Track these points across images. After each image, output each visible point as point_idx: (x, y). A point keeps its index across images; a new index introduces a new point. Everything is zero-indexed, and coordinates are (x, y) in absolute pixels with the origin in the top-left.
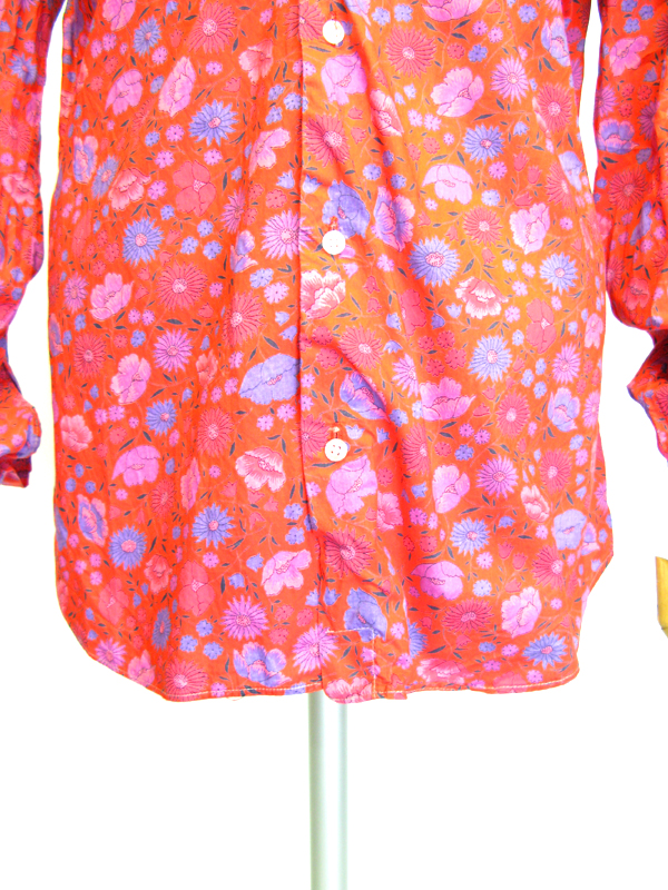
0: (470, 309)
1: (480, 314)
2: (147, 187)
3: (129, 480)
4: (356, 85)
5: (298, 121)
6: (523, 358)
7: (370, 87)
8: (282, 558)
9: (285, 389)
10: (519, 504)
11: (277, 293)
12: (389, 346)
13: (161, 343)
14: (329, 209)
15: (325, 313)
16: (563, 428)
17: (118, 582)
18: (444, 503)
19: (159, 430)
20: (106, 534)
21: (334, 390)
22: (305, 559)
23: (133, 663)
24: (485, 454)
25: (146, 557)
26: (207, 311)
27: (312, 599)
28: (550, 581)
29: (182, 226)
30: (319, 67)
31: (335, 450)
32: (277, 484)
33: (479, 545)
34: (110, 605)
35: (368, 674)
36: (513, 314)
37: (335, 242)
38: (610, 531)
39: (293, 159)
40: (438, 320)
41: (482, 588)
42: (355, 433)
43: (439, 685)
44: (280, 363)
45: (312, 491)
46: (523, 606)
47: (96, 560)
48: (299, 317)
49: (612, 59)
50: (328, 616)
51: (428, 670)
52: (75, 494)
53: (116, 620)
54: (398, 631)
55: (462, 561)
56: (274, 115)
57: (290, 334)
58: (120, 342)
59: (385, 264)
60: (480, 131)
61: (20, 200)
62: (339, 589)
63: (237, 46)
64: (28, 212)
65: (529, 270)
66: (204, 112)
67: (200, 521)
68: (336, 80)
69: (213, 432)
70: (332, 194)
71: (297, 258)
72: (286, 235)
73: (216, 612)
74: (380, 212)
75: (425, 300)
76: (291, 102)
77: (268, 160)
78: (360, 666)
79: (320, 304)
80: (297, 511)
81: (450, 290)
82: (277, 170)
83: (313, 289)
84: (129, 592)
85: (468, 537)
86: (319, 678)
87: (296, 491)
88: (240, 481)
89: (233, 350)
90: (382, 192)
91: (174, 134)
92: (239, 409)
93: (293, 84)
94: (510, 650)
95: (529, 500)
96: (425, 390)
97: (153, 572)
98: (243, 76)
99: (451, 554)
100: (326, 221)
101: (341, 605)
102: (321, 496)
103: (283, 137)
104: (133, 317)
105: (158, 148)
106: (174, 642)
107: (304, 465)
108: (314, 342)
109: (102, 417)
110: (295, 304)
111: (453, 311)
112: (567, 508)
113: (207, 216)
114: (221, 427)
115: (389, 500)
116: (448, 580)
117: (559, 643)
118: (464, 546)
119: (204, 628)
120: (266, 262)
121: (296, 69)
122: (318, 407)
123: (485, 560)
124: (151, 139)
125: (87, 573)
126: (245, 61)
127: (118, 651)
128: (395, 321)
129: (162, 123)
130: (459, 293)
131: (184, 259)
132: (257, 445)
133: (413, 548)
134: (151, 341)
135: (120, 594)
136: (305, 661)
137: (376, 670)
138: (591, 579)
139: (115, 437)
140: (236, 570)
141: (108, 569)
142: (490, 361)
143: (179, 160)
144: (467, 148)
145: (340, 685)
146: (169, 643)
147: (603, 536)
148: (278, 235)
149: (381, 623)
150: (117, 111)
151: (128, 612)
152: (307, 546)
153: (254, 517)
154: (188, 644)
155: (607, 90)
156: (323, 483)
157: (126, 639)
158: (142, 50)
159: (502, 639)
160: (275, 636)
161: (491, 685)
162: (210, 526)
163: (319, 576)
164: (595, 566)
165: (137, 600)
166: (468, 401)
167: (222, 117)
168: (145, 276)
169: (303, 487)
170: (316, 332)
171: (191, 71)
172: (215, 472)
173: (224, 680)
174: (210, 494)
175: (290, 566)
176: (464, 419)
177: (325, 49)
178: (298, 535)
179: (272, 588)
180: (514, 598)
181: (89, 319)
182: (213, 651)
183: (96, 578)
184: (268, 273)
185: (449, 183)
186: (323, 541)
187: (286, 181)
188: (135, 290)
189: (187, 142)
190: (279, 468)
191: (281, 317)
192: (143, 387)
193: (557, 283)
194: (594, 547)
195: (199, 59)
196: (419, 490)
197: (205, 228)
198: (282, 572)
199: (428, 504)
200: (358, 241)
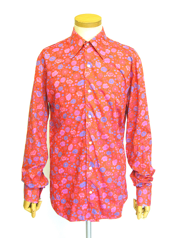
0: (107, 175)
1: (108, 175)
2: (67, 159)
3: (64, 193)
4: (93, 149)
5: (86, 154)
6: (114, 179)
7: (95, 150)
8: (84, 205)
9: (85, 185)
10: (113, 197)
11: (84, 174)
12: (97, 180)
13: (68, 177)
14: (90, 164)
15: (89, 177)
16: (119, 186)
17: (62, 205)
18: (104, 197)
19: (68, 187)
20: (60, 199)
21: (90, 185)
22: (87, 205)
23: (64, 216)
24: (109, 191)
25: (66, 203)
26: (74, 174)
27: (88, 209)
28: (117, 206)
29: (71, 163)
30: (89, 148)
31: (91, 192)
32: (84, 197)
33: (108, 202)
34: (61, 208)
35: (95, 219)
36: (112, 174)
37: (91, 168)
38: (127, 195)
39: (86, 159)
40: (103, 176)
41: (109, 207)
42: (93, 190)
43: (103, 218)
44: (84, 182)
45: (88, 197)
46: (114, 209)
47: (59, 202)
48: (86, 178)
49: (128, 131)
50: (90, 211)
51: (102, 216)
52: (56, 194)
53: (62, 210)
54: (98, 213)
55: (106, 204)
56: (83, 153)
57: (85, 179)
58: (63, 176)
59: (97, 170)
60: (108, 151)
61: (45, 150)
62: (91, 208)
63: (78, 142)
64: (46, 151)
65: (114, 168)
66: (74, 150)
67: (74, 200)
68: (90, 149)
69: (76, 190)
70: (90, 163)
71: (86, 170)
72: (85, 167)
73: (76, 211)
74: (96, 164)
75: (102, 174)
76: (85, 152)
77: (82, 159)
78: (94, 218)
79: (89, 176)
80: (86, 199)
81: (104, 173)
82: (84, 160)
83: (88, 174)
84: (64, 207)
85: (107, 201)
86: (89, 219)
87: (86, 197)
88: (79, 196)
89: (78, 181)
90: (96, 161)
91: (70, 153)
92: (79, 188)
93: (86, 150)
94: (112, 214)
95: (114, 196)
96: (101, 184)
97: (67, 205)
98: (79, 146)
99: (105, 203)
100: (89, 166)
101: (91, 210)
102: (89, 198)
103: (84, 156)
104: (65, 174)
105: (68, 154)
106: (71, 215)
107: (87, 194)
108: (88, 180)
109: (60, 185)
110: (86, 176)
111: (105, 175)
112: (120, 195)
113: (74, 163)
114: (77, 190)
115: (97, 197)
116: (104, 206)
117: (119, 213)
118: (106, 202)
119: (74, 213)
120: (82, 171)
121: (86, 148)
122: (89, 188)
123: (109, 204)
124: (67, 153)
125: (57, 204)
126: (79, 144)
127: (62, 214)
128: (98, 177)
129: (69, 151)
130: (106, 173)
131: (71, 168)
132: (81, 192)
133: (100, 203)
134: (67, 177)
135: (62, 207)
136: (87, 217)
137: (96, 218)
138: (124, 202)
139: (62, 188)
140: (79, 206)
141: (61, 204)
142: (109, 181)
143: (71, 156)
144: (107, 154)
145: (91, 220)
146: (70, 215)
147: (126, 195)
148: (84, 167)
149: (96, 212)
150: (61, 146)
151: (63, 209)
152: (87, 203)
153: (81, 201)
154: (72, 215)
155: (127, 134)
156: (89, 196)
157: (63, 213)
158: (65, 140)
159: (111, 213)
160: (83, 214)
161: (110, 218)
162: (75, 201)
163: (89, 207)
164: (125, 200)
165: (65, 208)
166: (107, 186)
167: (76, 151)
168: (66, 169)
169: (87, 197)
170: (89, 179)
171: (72, 146)
172: (76, 195)
173: (77, 219)
174: (75, 197)
175: (85, 206)
176: (106, 188)
177: (89, 145)
178: (86, 202)
179: (83, 209)
180: (113, 208)
181: (58, 173)
182: (76, 216)
183: (59, 205)
184: (83, 172)
185: (104, 159)
186: (89, 203)
187: (85, 161)
188: (65, 171)
189: (72, 154)
190: (84, 195)
191: (84, 177)
192: (66, 182)
193: (118, 169)
194: (125, 197)
195: (73, 144)
196: (101, 197)
197: (74, 164)
198: (84, 207)
199: (102, 198)
200: (94, 168)
